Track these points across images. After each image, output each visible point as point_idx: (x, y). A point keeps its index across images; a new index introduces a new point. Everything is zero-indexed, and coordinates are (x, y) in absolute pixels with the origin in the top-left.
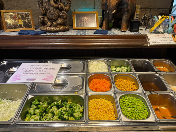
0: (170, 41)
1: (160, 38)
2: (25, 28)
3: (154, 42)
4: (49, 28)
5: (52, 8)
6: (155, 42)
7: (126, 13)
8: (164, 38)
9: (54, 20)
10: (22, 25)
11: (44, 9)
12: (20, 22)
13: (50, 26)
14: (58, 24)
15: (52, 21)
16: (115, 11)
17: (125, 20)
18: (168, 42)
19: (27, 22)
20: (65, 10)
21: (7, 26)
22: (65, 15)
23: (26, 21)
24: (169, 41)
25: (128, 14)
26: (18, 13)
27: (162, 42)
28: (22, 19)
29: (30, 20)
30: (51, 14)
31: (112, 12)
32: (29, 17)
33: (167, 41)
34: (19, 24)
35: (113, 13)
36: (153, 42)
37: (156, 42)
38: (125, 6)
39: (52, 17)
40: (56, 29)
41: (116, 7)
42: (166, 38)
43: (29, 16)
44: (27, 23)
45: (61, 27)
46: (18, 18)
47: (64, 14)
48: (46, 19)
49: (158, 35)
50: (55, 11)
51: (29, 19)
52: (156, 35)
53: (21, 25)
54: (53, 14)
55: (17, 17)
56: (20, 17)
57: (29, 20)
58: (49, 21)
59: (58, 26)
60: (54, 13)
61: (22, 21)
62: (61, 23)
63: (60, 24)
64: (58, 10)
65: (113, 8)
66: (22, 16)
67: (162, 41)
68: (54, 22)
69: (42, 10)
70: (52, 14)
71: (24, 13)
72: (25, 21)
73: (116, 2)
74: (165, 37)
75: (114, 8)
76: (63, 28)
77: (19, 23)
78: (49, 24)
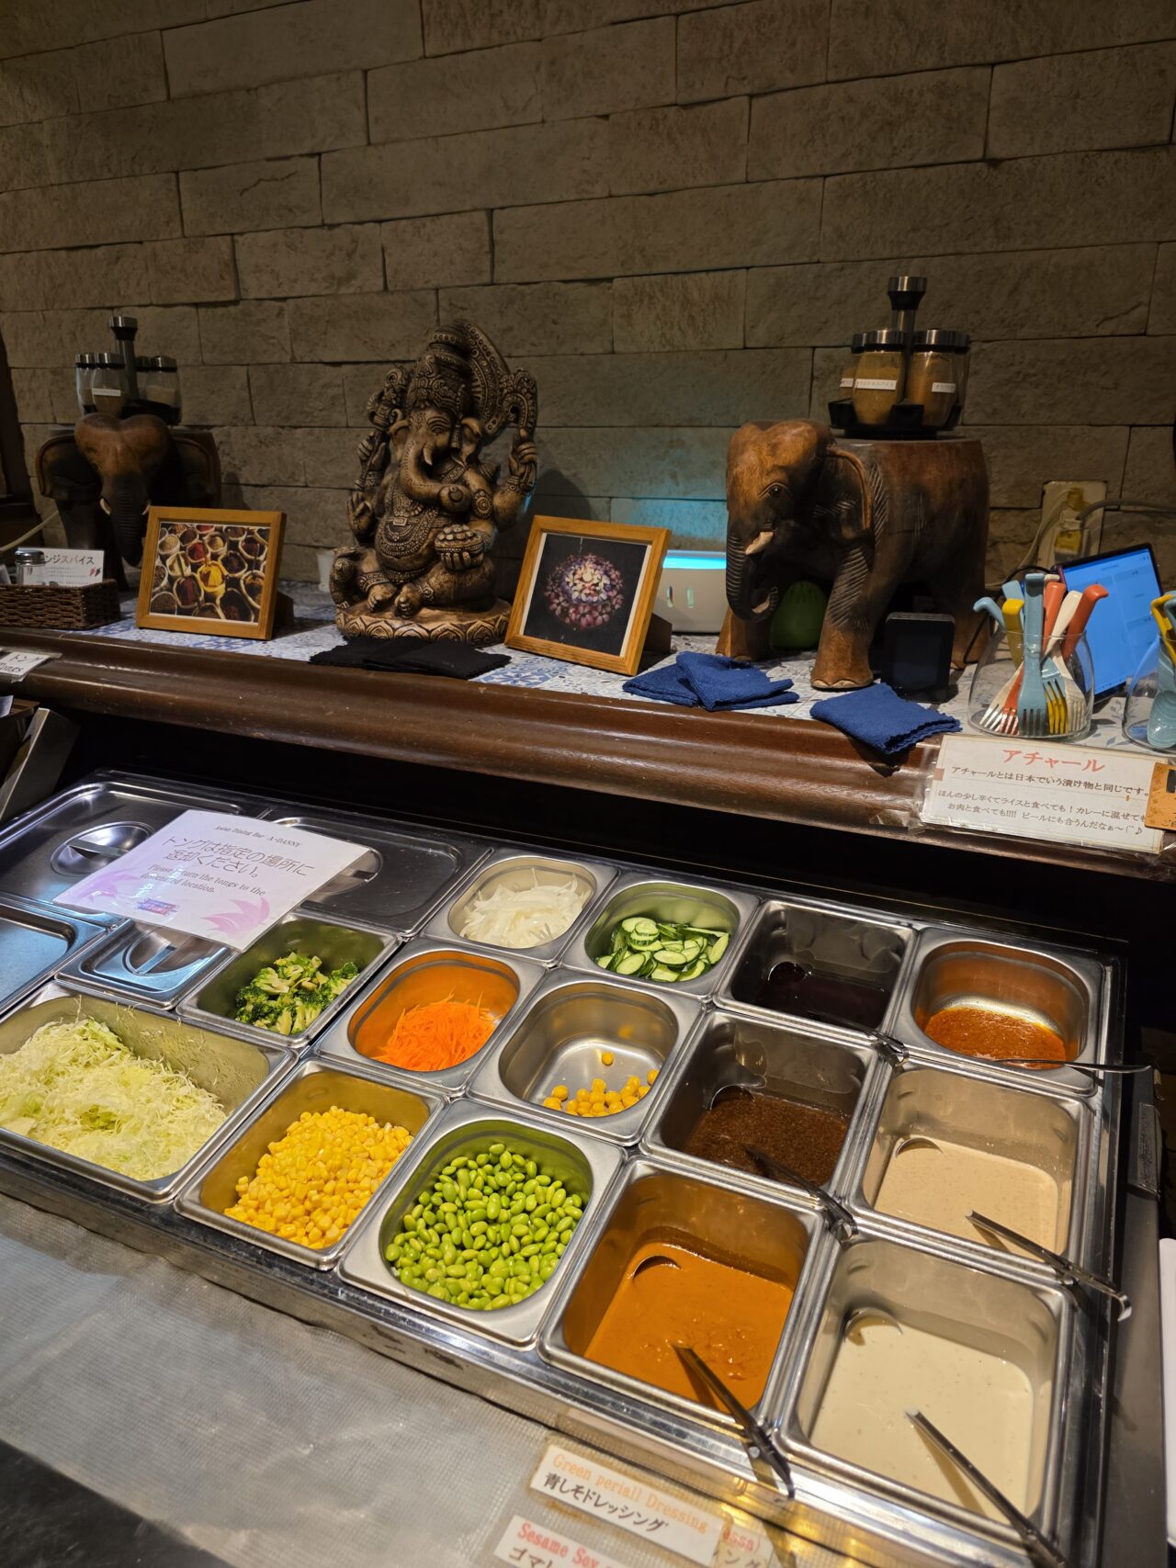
0: (1116, 815)
1: (1036, 783)
2: (223, 620)
3: (965, 802)
4: (367, 619)
5: (406, 502)
6: (977, 809)
7: (857, 554)
8: (1069, 783)
9: (406, 575)
10: (218, 602)
11: (361, 506)
12: (211, 582)
13: (381, 607)
14: (426, 602)
15: (400, 577)
16: (764, 537)
17: (847, 604)
18: (1089, 818)
19: (242, 582)
20: (493, 516)
21: (154, 594)
22: (463, 549)
23: (238, 580)
24: (1100, 819)
25: (870, 567)
26: (216, 530)
27: (1034, 812)
28: (226, 562)
29: (260, 572)
30: (392, 541)
31: (746, 545)
32: (262, 558)
33: (1082, 818)
34: (205, 592)
35: (749, 550)
36: (957, 801)
37: (982, 804)
38: (845, 505)
39: (396, 557)
40: (405, 629)
41: (771, 513)
42: (1088, 785)
43: (261, 553)
44: (241, 591)
45: (436, 619)
46: (209, 556)
47: (453, 544)
48: (369, 565)
49: (1034, 757)
50: (414, 521)
51: (258, 568)
52: (1012, 754)
53: (210, 597)
54: (398, 541)
55: (210, 550)
56: (223, 550)
57: (255, 576)
58: (386, 576)
59: (425, 612)
60: (405, 533)
61: (223, 576)
62: (443, 593)
63: (436, 602)
64: (439, 516)
65: (749, 522)
66: (233, 546)
67: (1036, 805)
68: (405, 583)
69: (354, 510)
70: (396, 537)
71: (244, 530)
72: (237, 575)
73: (767, 481)
74: (1089, 776)
75: (756, 517)
76: (447, 625)
77: (206, 584)
78: (378, 593)
